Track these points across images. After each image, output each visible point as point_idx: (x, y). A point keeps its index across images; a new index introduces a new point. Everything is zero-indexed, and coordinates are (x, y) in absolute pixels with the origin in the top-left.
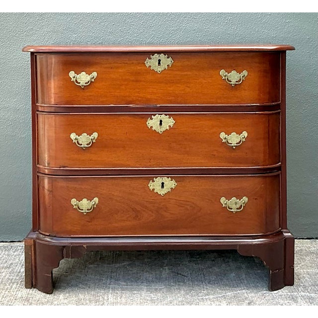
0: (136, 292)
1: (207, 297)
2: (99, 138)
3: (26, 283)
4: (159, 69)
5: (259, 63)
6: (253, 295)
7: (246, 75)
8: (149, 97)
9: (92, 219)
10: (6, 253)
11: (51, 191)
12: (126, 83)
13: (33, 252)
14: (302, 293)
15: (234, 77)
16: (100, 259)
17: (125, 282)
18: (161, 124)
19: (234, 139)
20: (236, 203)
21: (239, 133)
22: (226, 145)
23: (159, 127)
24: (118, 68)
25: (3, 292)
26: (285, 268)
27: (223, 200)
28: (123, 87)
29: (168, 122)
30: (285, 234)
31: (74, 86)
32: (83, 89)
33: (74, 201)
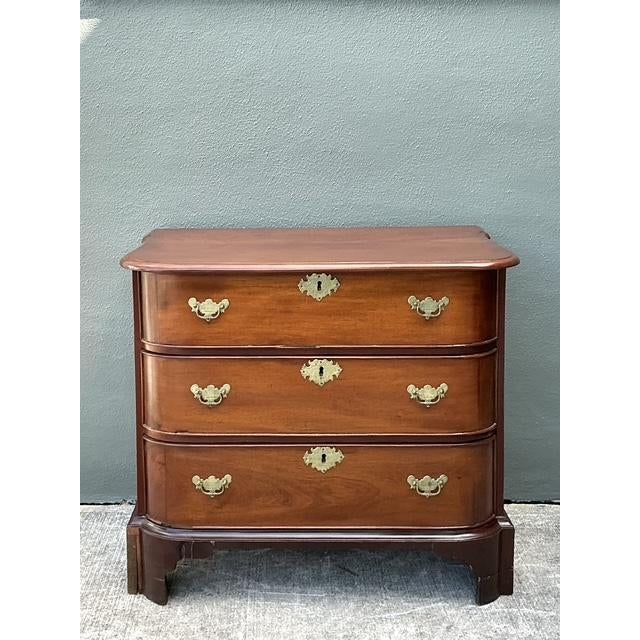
0: (285, 604)
1: (387, 615)
2: (233, 392)
3: (129, 586)
4: (319, 296)
5: (467, 286)
6: (453, 611)
7: (447, 303)
8: (304, 334)
9: (223, 504)
11: (163, 464)
12: (270, 315)
13: (138, 545)
14: (526, 610)
15: (429, 306)
18: (321, 372)
19: (428, 394)
20: (430, 484)
21: (436, 386)
22: (416, 402)
23: (319, 377)
24: (258, 293)
27: (411, 479)
28: (267, 321)
29: (332, 370)
30: (502, 524)
31: (197, 318)
32: (209, 324)
33: (196, 480)
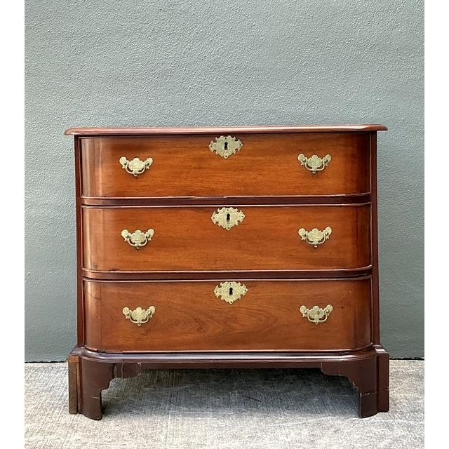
0: (200, 418)
1: (285, 424)
2: (156, 235)
3: (70, 408)
4: (226, 154)
5: (346, 146)
6: (339, 422)
7: (329, 160)
8: (214, 186)
9: (148, 331)
10: (47, 374)
11: (98, 299)
12: (187, 170)
13: (78, 371)
14: (399, 420)
15: (315, 162)
16: (158, 381)
17: (187, 407)
18: (228, 219)
19: (316, 236)
20: (319, 313)
21: (322, 229)
22: (306, 244)
23: (226, 223)
24: (176, 152)
25: (44, 417)
26: (378, 390)
27: (303, 309)
29: (237, 216)
30: (379, 350)
31: (126, 174)
32: (136, 178)
33: (126, 311)
